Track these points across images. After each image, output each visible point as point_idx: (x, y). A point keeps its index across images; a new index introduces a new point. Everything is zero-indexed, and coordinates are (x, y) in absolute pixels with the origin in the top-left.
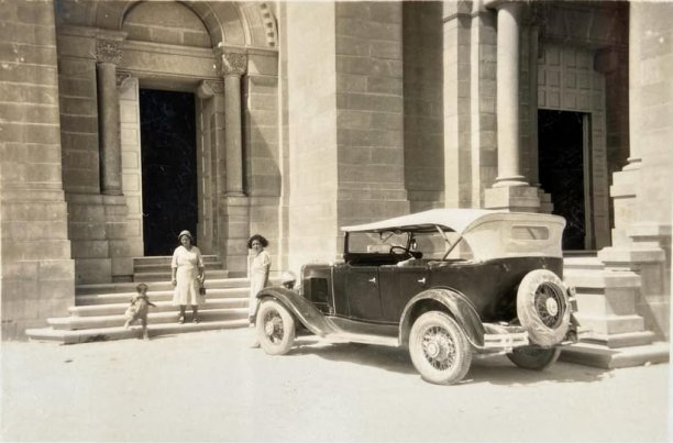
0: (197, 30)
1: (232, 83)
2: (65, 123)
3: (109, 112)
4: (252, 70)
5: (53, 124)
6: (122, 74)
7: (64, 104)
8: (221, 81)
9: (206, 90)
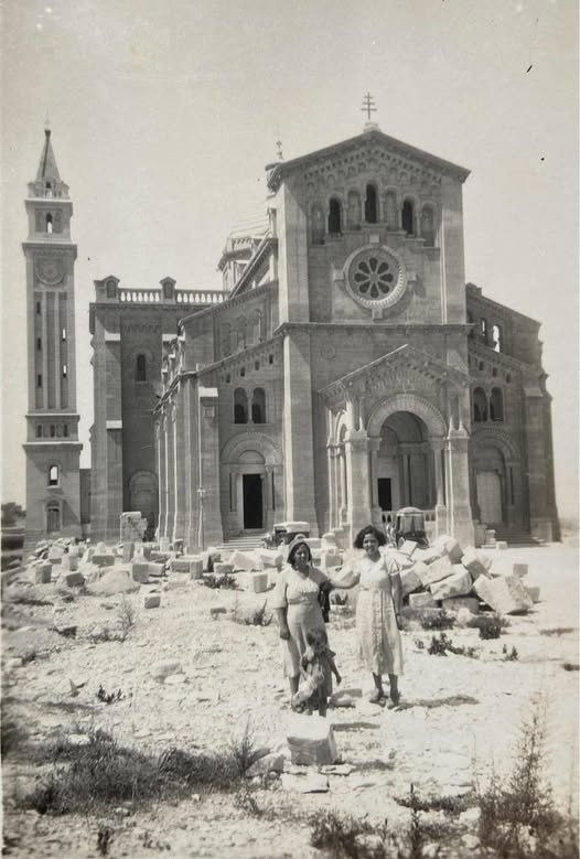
0: (260, 459)
1: (270, 475)
2: (221, 492)
3: (233, 486)
4: (275, 470)
5: (218, 494)
6: (237, 475)
7: (221, 486)
8: (266, 474)
9: (262, 477)
